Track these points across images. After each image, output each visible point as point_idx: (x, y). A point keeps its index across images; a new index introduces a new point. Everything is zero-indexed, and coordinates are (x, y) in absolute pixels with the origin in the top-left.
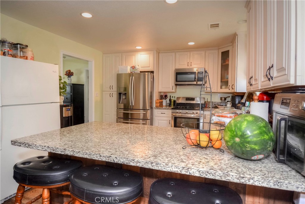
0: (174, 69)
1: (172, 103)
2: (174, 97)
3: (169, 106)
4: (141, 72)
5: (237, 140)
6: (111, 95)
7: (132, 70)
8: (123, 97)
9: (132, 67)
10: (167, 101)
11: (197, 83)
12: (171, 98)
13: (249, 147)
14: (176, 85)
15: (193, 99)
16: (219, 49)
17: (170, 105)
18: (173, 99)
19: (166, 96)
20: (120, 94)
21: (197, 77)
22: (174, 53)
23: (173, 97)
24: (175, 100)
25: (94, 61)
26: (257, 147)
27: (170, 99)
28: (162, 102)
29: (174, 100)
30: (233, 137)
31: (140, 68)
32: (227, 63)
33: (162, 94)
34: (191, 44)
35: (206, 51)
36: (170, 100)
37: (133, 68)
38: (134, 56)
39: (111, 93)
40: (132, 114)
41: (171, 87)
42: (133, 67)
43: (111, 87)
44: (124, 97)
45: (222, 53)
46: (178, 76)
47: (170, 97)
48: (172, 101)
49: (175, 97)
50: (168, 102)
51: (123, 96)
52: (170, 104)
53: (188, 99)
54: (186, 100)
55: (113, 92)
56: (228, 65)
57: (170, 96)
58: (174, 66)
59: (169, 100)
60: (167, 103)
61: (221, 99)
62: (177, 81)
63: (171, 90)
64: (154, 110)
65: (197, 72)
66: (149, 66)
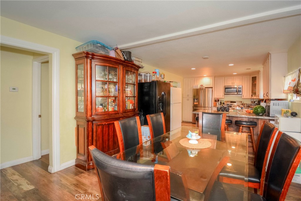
0: (224, 86)
4: (205, 88)
5: (256, 110)
6: (188, 100)
7: (201, 87)
9: (201, 85)
10: (219, 103)
11: (237, 93)
13: (258, 112)
14: (225, 94)
15: (235, 102)
16: (250, 75)
19: (218, 100)
20: (194, 99)
21: (237, 90)
22: (224, 78)
26: (260, 112)
27: (221, 102)
28: (216, 104)
30: (255, 110)
31: (205, 86)
32: (255, 83)
33: (216, 99)
35: (243, 76)
38: (201, 80)
39: (188, 98)
41: (222, 95)
43: (188, 96)
45: (252, 77)
46: (226, 90)
51: (196, 100)
54: (231, 102)
56: (256, 84)
58: (224, 84)
61: (252, 102)
62: (225, 92)
63: (222, 97)
64: (213, 107)
65: (238, 87)
66: (210, 85)
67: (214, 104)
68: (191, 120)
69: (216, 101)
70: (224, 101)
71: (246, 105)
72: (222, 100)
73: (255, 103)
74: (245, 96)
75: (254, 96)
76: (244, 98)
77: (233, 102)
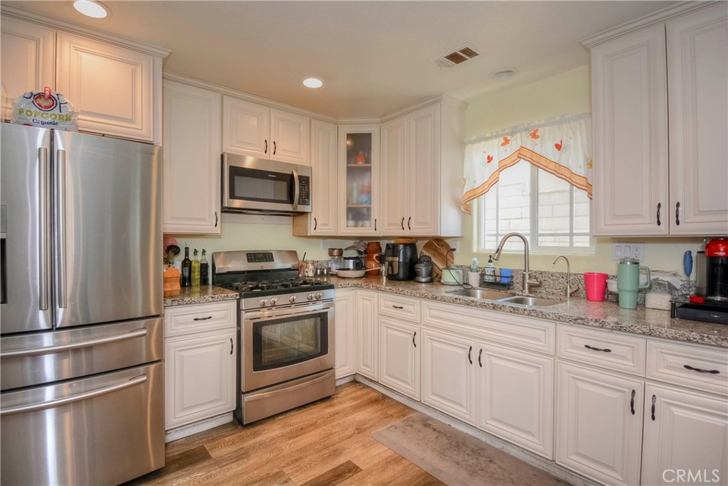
0: (218, 152)
1: (196, 275)
2: (200, 253)
11: (294, 209)
12: (191, 257)
15: (267, 256)
16: (338, 123)
17: (186, 282)
18: (196, 260)
19: (175, 251)
22: (217, 97)
23: (196, 252)
24: (203, 262)
29: (201, 265)
32: (361, 163)
34: (313, 83)
35: (310, 120)
36: (187, 263)
47: (187, 253)
48: (196, 266)
49: (204, 252)
52: (184, 278)
53: (253, 257)
54: (248, 261)
57: (187, 249)
58: (218, 140)
59: (184, 263)
61: (331, 252)
62: (232, 196)
63: (212, 229)
65: (295, 175)
66: (130, 118)
71: (310, 267)
73: (343, 257)
74: (322, 225)
75: (356, 226)
76: (319, 232)
77: (259, 259)
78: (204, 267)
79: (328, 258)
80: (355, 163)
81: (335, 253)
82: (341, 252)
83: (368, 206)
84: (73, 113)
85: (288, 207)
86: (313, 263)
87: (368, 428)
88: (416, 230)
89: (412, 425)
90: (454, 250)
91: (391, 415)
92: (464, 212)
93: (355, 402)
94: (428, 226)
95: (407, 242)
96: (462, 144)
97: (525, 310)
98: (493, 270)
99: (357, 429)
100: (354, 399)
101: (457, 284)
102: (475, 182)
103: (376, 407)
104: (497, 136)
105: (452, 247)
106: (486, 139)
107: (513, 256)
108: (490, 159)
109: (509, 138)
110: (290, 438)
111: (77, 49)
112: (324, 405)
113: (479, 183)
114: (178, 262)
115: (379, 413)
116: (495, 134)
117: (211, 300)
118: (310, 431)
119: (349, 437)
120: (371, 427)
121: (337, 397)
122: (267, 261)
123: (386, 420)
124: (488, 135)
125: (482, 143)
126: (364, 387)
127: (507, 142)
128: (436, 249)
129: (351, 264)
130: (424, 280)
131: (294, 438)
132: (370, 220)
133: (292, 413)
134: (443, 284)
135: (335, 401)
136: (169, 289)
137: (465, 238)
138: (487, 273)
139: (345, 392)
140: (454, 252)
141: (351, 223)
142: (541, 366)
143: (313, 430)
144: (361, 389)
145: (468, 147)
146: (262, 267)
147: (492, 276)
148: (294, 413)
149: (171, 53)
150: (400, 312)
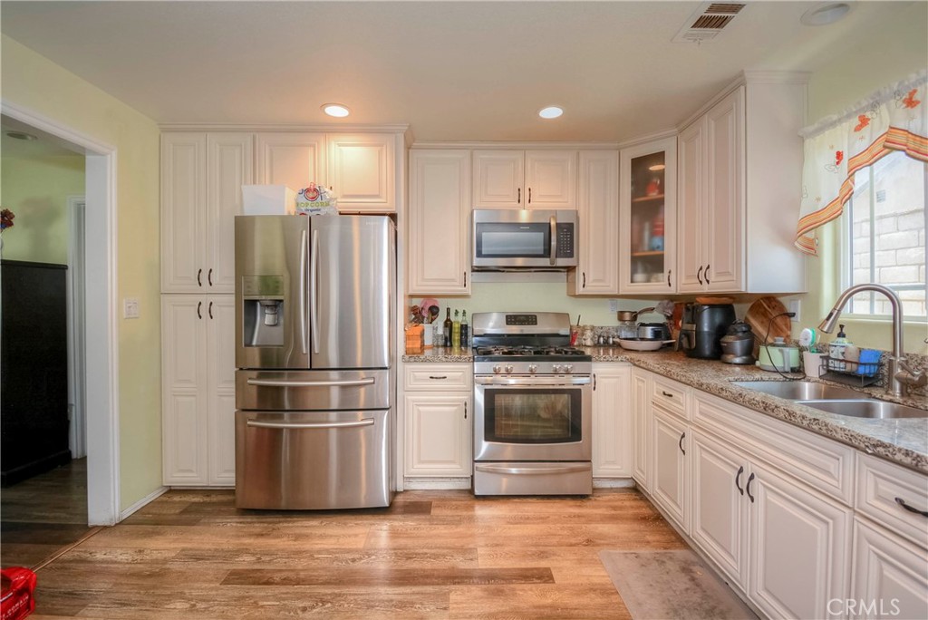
0: (468, 209)
1: (456, 337)
2: (460, 314)
3: (445, 346)
4: (342, 214)
6: (204, 312)
7: (307, 205)
8: (265, 319)
9: (308, 190)
10: (435, 329)
11: (552, 262)
12: (453, 318)
15: (530, 319)
16: (620, 148)
17: (447, 342)
18: (457, 321)
19: (434, 311)
20: (251, 305)
21: (552, 242)
22: (466, 155)
23: (457, 312)
24: (464, 323)
25: (114, 154)
27: (448, 320)
28: (422, 333)
29: (462, 325)
31: (338, 200)
32: (653, 194)
33: (417, 302)
34: (551, 113)
35: (578, 154)
36: (448, 324)
37: (311, 195)
38: (310, 151)
39: (205, 300)
40: (293, 389)
42: (313, 193)
43: (203, 277)
44: (269, 319)
47: (448, 314)
48: (456, 327)
49: (464, 312)
50: (440, 331)
51: (263, 315)
52: (446, 338)
53: (513, 319)
54: (507, 324)
55: (212, 298)
57: (448, 309)
58: (467, 197)
59: (446, 323)
60: (436, 337)
61: (621, 315)
62: (480, 254)
63: (460, 289)
64: (400, 365)
65: (553, 223)
66: (377, 193)
67: (408, 338)
68: (223, 474)
69: (417, 315)
70: (469, 315)
71: (589, 333)
72: (455, 305)
73: (636, 323)
74: (595, 281)
75: (648, 281)
76: (590, 290)
77: (519, 321)
78: (464, 328)
79: (616, 323)
80: (645, 195)
81: (627, 316)
82: (634, 316)
83: (661, 252)
84: (331, 199)
85: (545, 262)
86: (593, 328)
87: (603, 544)
88: (718, 285)
89: (663, 562)
90: (793, 315)
91: (648, 542)
92: (804, 252)
93: (613, 512)
94: (730, 278)
95: (712, 303)
96: (798, 140)
97: (803, 418)
98: (842, 350)
99: (588, 541)
100: (614, 508)
101: (773, 369)
102: (818, 199)
103: (636, 526)
104: (849, 116)
105: (791, 310)
106: (833, 124)
107: (867, 327)
108: (839, 155)
109: (868, 115)
110: (508, 523)
111: (339, 145)
112: (571, 503)
113: (825, 201)
114: (440, 321)
115: (634, 533)
116: (845, 113)
117: (444, 359)
118: (534, 523)
119: (571, 545)
120: (608, 544)
121: (595, 500)
122: (528, 324)
123: (636, 544)
124: (835, 117)
125: (827, 132)
126: (641, 499)
127: (864, 121)
128: (765, 314)
129: (649, 332)
130: (738, 360)
131: (512, 524)
132: (663, 271)
133: (530, 500)
134: (759, 369)
135: (588, 503)
136: (410, 346)
137: (809, 295)
138: (832, 355)
139: (607, 498)
140: (792, 319)
141: (640, 276)
142: (831, 521)
143: (538, 523)
144: (636, 499)
145: (808, 142)
146: (522, 331)
147: (841, 361)
148: (534, 500)
149: (409, 126)
150: (669, 401)
